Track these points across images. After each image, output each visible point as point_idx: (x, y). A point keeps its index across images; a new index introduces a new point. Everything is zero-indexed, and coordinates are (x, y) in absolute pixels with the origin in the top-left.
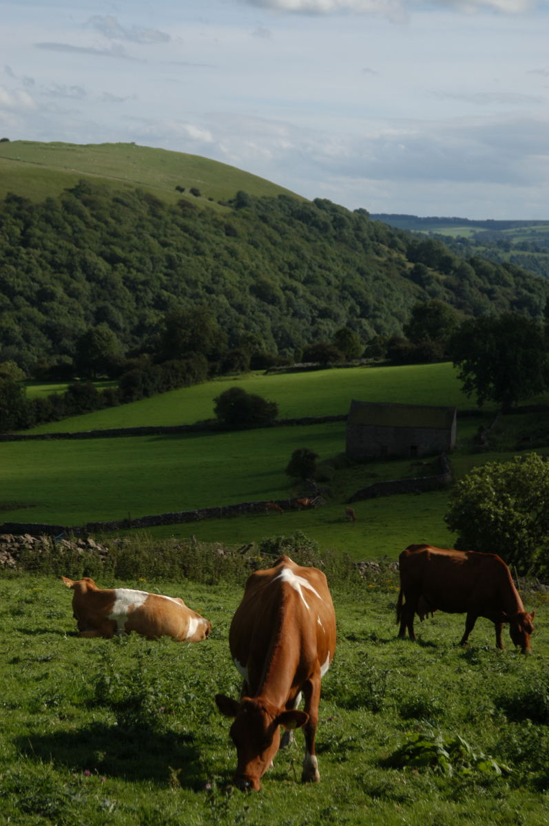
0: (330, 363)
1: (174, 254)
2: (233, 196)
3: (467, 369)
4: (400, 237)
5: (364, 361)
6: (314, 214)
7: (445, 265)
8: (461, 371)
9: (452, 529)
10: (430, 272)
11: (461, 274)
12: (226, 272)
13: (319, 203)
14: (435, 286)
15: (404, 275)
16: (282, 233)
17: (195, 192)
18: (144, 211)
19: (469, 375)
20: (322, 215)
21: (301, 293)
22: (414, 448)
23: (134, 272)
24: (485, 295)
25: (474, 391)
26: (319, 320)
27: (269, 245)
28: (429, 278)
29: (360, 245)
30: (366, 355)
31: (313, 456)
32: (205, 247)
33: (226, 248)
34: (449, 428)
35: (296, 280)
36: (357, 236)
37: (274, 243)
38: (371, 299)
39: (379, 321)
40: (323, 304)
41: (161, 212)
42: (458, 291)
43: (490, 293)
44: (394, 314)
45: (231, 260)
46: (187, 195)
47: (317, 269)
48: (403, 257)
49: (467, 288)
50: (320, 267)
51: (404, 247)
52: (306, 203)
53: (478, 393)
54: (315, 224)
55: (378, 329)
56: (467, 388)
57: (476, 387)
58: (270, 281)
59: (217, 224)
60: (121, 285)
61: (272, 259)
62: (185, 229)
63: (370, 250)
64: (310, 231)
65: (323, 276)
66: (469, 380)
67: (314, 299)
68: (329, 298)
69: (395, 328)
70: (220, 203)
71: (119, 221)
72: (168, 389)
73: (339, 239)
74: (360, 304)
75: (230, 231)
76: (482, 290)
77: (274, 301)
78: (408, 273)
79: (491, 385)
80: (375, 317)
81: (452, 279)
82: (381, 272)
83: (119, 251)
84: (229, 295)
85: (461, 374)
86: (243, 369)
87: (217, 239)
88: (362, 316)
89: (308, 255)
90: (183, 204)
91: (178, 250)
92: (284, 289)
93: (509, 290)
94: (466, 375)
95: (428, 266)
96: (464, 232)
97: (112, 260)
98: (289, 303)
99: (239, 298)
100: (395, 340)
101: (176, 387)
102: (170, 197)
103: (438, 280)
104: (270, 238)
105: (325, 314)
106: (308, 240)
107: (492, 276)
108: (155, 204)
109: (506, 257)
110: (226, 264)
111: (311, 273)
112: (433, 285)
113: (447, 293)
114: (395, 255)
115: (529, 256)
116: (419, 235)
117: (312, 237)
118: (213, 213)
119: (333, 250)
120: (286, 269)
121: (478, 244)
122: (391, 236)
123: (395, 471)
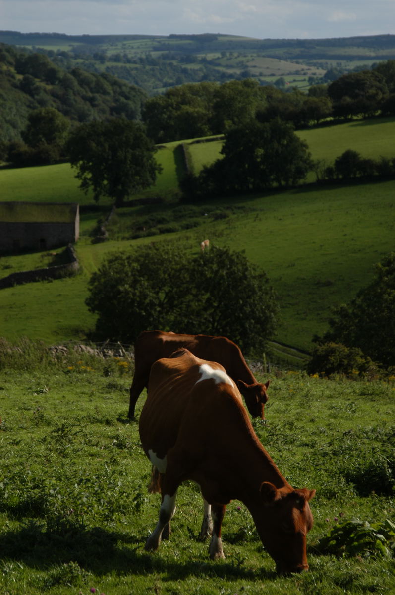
3: (83, 169)
7: (51, 76)
8: (78, 171)
10: (38, 83)
11: (65, 84)
19: (86, 174)
22: (43, 241)
24: (88, 103)
25: (91, 188)
34: (73, 223)
43: (92, 101)
44: (7, 122)
49: (72, 97)
53: (95, 190)
56: (84, 185)
57: (92, 184)
66: (85, 178)
79: (105, 182)
85: (78, 173)
93: (108, 98)
94: (83, 174)
95: (37, 77)
96: (66, 48)
100: (13, 146)
107: (93, 85)
109: (102, 68)
112: (41, 94)
114: (5, 68)
116: (24, 49)
121: (76, 57)
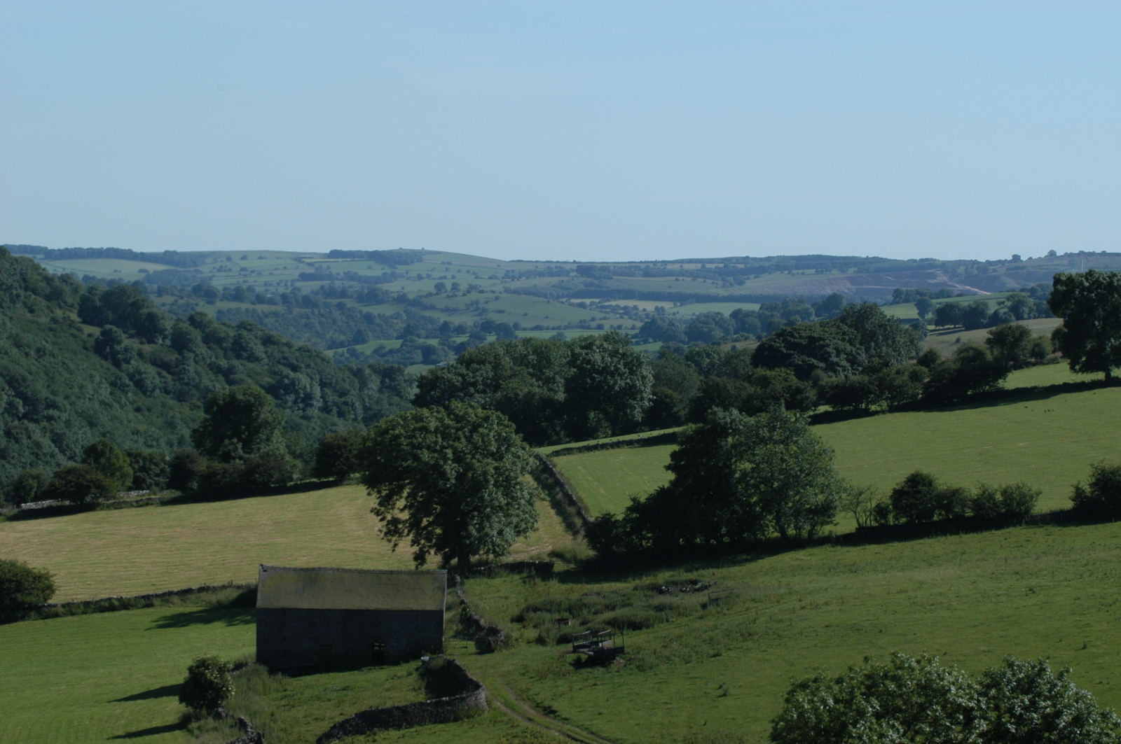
4: (66, 281)
10: (125, 340)
14: (136, 363)
15: (85, 346)
24: (220, 377)
28: (125, 351)
42: (176, 371)
48: (75, 316)
49: (191, 366)
51: (73, 300)
76: (214, 369)
78: (90, 341)
81: (161, 350)
103: (140, 354)
107: (229, 344)
112: (134, 361)
113: (158, 375)
114: (59, 313)
115: (247, 310)
122: (48, 280)
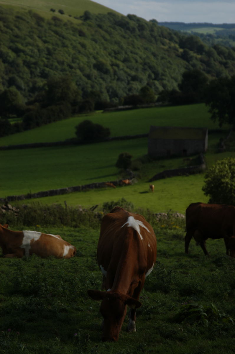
0: (138, 106)
1: (50, 47)
2: (82, 14)
3: (213, 107)
4: (176, 34)
5: (157, 104)
6: (128, 23)
7: (200, 49)
9: (206, 194)
10: (192, 53)
11: (209, 54)
12: (80, 57)
13: (131, 17)
14: (194, 61)
15: (178, 56)
16: (110, 34)
17: (61, 12)
18: (33, 23)
20: (132, 24)
21: (121, 67)
22: (185, 151)
23: (29, 57)
24: (223, 66)
25: (217, 119)
26: (132, 82)
27: (103, 41)
28: (192, 57)
29: (153, 40)
30: (158, 100)
31: (130, 157)
32: (67, 43)
33: (80, 43)
34: (204, 139)
35: (118, 60)
36: (152, 35)
37: (106, 40)
38: (160, 70)
39: (165, 82)
40: (133, 73)
41: (43, 24)
42: (208, 64)
43: (225, 65)
44: (172, 78)
45: (82, 50)
46: (57, 14)
47: (130, 54)
48: (177, 46)
49: (212, 61)
50: (131, 52)
51: (177, 40)
52: (123, 17)
53: (220, 120)
54: (128, 28)
55: (164, 86)
56: (213, 117)
57: (218, 116)
58: (104, 61)
59: (74, 30)
60: (22, 65)
61: (105, 49)
62: (56, 33)
63: (159, 43)
64: (126, 33)
65: (133, 57)
66: (214, 112)
67: (128, 70)
68: (137, 70)
69: (173, 85)
70: (75, 18)
71: (19, 29)
72: (50, 122)
73: (142, 37)
74: (154, 72)
75: (81, 34)
76: (221, 63)
77: (107, 72)
78: (180, 54)
79: (227, 115)
80: (162, 79)
81: (204, 57)
82: (165, 54)
83: (20, 46)
84: (82, 69)
85: (210, 109)
86: (91, 110)
87: (74, 38)
88: (155, 79)
89: (125, 46)
90: (55, 19)
91: (53, 44)
92: (112, 65)
94: (213, 110)
95: (191, 50)
96: (211, 31)
97: (17, 51)
98: (115, 73)
99: (87, 71)
100: (174, 92)
101: (54, 121)
102: (47, 15)
103: (196, 58)
104: (104, 37)
105: (134, 78)
106: (124, 37)
107: (226, 55)
108: (39, 19)
110: (80, 52)
111: (126, 56)
113: (202, 65)
114: (173, 45)
116: (186, 33)
117: (127, 36)
118: (72, 23)
119: (138, 43)
120: (113, 54)
121: (218, 37)
122: (170, 34)
123: (175, 164)
